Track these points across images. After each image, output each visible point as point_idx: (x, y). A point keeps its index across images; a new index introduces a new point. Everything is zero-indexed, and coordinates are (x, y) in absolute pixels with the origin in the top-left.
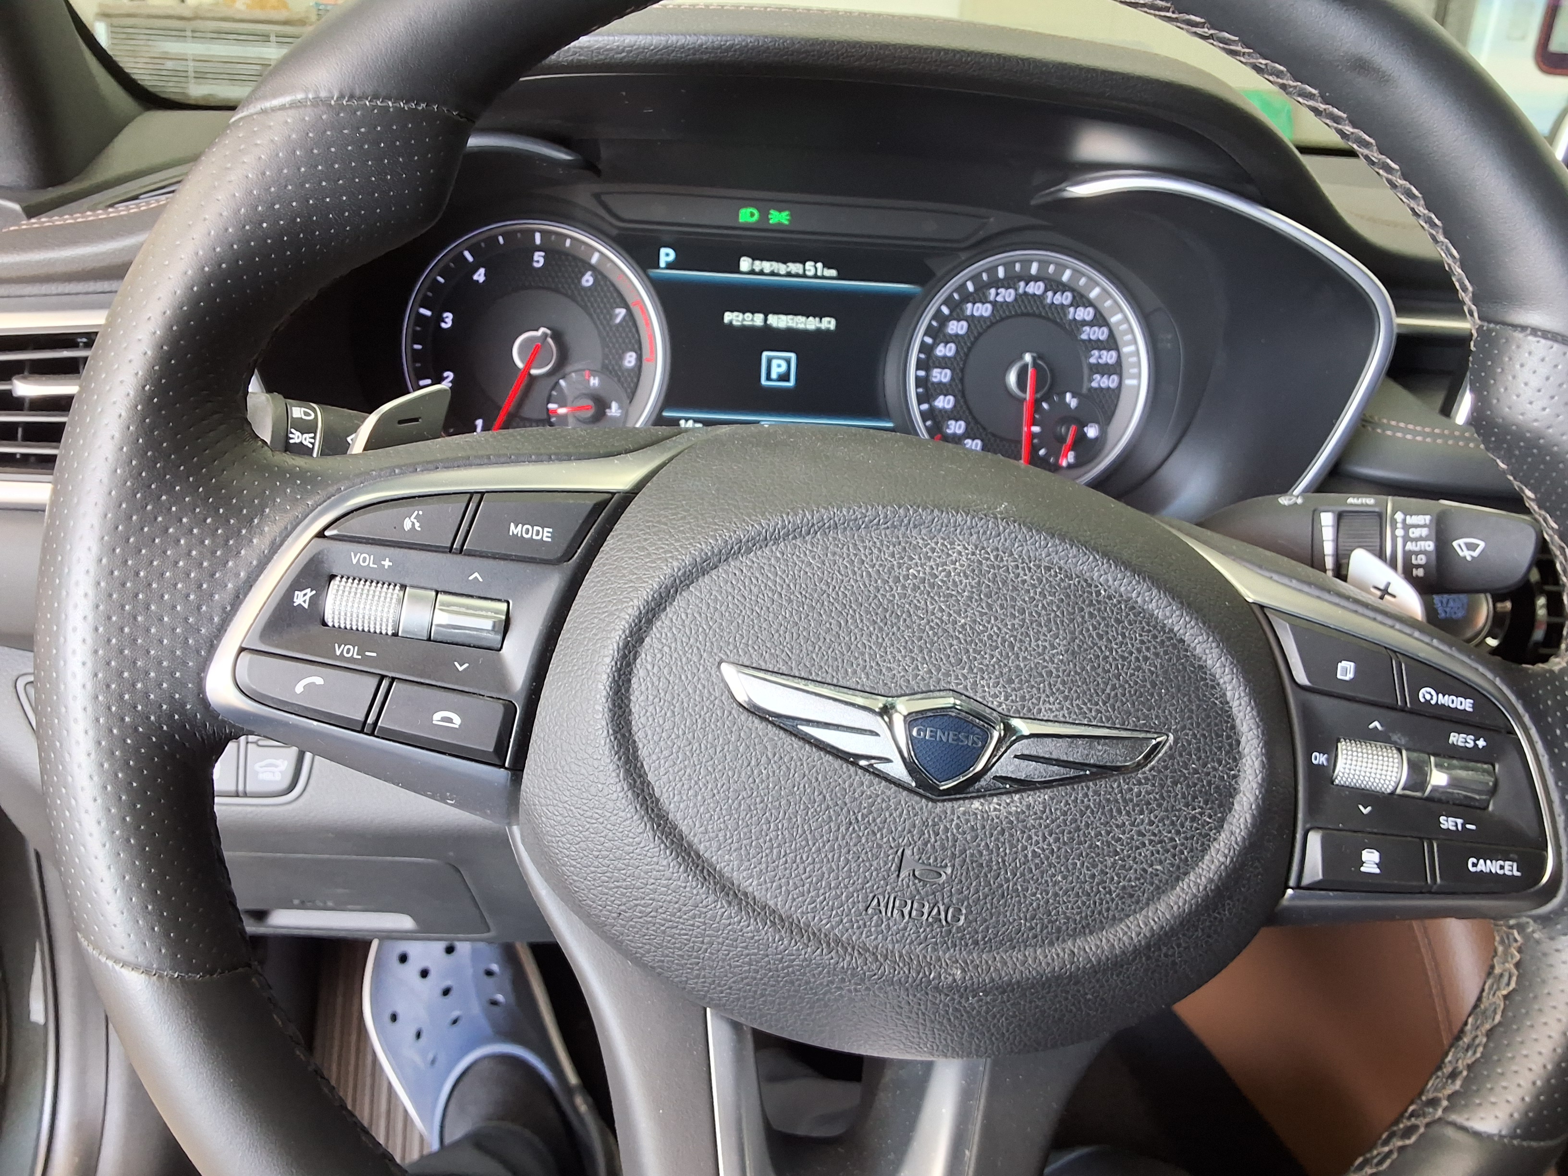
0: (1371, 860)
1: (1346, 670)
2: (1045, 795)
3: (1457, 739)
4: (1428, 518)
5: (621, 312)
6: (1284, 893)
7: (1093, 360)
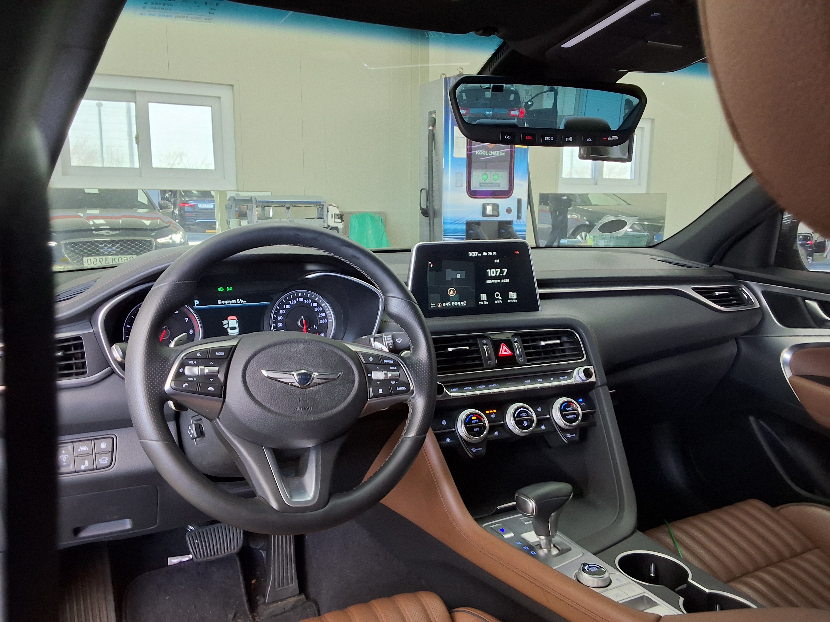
0: (381, 391)
1: (371, 359)
2: (322, 385)
3: (392, 368)
4: (390, 336)
5: (187, 319)
6: (367, 400)
7: (319, 316)
